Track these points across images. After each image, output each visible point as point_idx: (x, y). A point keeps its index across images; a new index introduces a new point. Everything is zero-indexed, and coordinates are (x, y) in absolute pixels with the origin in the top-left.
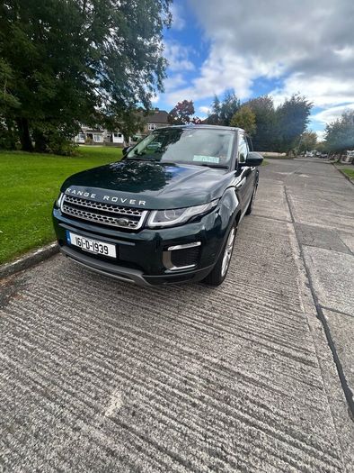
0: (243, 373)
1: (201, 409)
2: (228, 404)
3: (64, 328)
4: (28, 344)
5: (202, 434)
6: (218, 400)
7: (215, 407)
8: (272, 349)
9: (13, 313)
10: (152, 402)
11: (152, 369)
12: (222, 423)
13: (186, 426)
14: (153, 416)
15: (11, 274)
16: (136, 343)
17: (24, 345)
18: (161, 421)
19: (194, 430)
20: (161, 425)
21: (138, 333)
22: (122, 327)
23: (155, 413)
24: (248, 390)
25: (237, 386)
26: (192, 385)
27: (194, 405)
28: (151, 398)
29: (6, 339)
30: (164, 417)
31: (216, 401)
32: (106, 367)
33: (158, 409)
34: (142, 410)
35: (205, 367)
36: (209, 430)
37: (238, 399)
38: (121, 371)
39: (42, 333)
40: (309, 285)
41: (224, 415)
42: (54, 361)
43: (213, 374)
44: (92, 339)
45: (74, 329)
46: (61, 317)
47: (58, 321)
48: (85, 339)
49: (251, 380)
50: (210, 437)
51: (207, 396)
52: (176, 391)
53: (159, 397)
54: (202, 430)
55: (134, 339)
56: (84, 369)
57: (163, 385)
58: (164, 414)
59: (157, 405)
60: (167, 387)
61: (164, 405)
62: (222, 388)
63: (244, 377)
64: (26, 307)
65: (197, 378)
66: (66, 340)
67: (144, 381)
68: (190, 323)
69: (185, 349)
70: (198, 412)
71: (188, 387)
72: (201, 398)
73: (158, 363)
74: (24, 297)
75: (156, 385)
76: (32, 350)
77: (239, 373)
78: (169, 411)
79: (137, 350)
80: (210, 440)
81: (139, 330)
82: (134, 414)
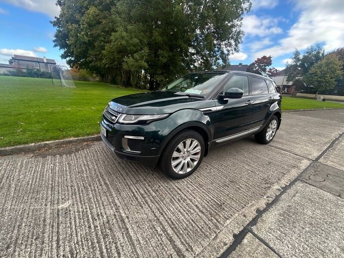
0: (130, 230)
1: (90, 231)
2: (104, 238)
3: (83, 168)
4: (67, 168)
5: (77, 240)
6: (102, 233)
7: (97, 235)
9: (75, 155)
10: (77, 214)
11: (93, 201)
12: (90, 244)
13: (76, 232)
14: (71, 219)
15: (90, 141)
16: (100, 187)
18: (71, 223)
19: (77, 236)
20: (69, 224)
21: (106, 183)
22: (102, 178)
23: (73, 218)
24: (122, 240)
25: (118, 234)
26: (99, 218)
27: (90, 227)
28: (78, 212)
30: (73, 223)
31: (100, 233)
32: (79, 190)
33: (75, 218)
34: (70, 214)
35: (115, 215)
36: (82, 241)
37: (112, 241)
38: (81, 195)
40: (261, 211)
41: (96, 241)
42: (67, 178)
43: (115, 220)
44: (87, 177)
45: (86, 170)
46: (87, 163)
47: (84, 165)
48: (85, 175)
49: (130, 238)
50: (79, 245)
51: (99, 228)
52: (90, 216)
53: (81, 214)
54: (79, 238)
55: (101, 185)
56: (71, 186)
57: (88, 210)
58: (75, 221)
59: (77, 216)
60: (89, 212)
61: (79, 218)
62: (110, 229)
63: (128, 232)
64: (81, 155)
65: (105, 217)
66: (79, 173)
67: (84, 203)
68: (134, 191)
69: (117, 201)
70: (87, 231)
71: (96, 218)
72: (96, 227)
73: (97, 200)
74: (85, 151)
75: (86, 208)
76: (66, 171)
77: (127, 229)
78: (78, 221)
79: (97, 190)
80: (77, 246)
81: (107, 182)
82: (65, 213)
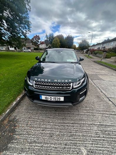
0: (107, 124)
1: (106, 141)
2: (110, 135)
3: (47, 132)
4: (38, 145)
5: (111, 148)
6: (107, 135)
7: (108, 138)
8: (107, 114)
9: (21, 134)
10: (93, 145)
11: (85, 134)
12: (113, 142)
13: (106, 148)
14: (97, 150)
16: (75, 127)
17: (37, 146)
18: (100, 150)
19: (109, 148)
20: (101, 151)
21: (73, 123)
22: (66, 123)
23: (97, 148)
24: (111, 129)
25: (109, 129)
26: (99, 134)
27: (104, 140)
28: (92, 144)
29: (27, 147)
30: (100, 148)
31: (107, 136)
32: (72, 140)
33: (96, 147)
34: (93, 150)
35: (98, 127)
36: (112, 146)
37: (111, 133)
38: (78, 140)
39: (40, 138)
40: (102, 92)
41: (112, 139)
42: (53, 147)
43: (101, 128)
44: (60, 132)
45: (51, 131)
46: (42, 128)
47: (43, 130)
48: (58, 133)
49: (110, 126)
51: (104, 136)
52: (97, 138)
53: (94, 143)
54: (110, 147)
55: (73, 126)
56: (66, 145)
57: (92, 138)
58: (99, 147)
59: (95, 145)
60: (94, 138)
61: (97, 145)
62: (106, 131)
64: (25, 130)
65: (98, 131)
66: (52, 137)
67: (86, 139)
68: (84, 114)
69: (89, 123)
70: (106, 142)
71: (98, 135)
72: (104, 137)
73: (85, 132)
74: (20, 125)
75: (90, 139)
76: (42, 146)
77: (106, 125)
78: (99, 146)
79: (77, 129)
80: (114, 149)
81: (72, 122)
82: (92, 152)
